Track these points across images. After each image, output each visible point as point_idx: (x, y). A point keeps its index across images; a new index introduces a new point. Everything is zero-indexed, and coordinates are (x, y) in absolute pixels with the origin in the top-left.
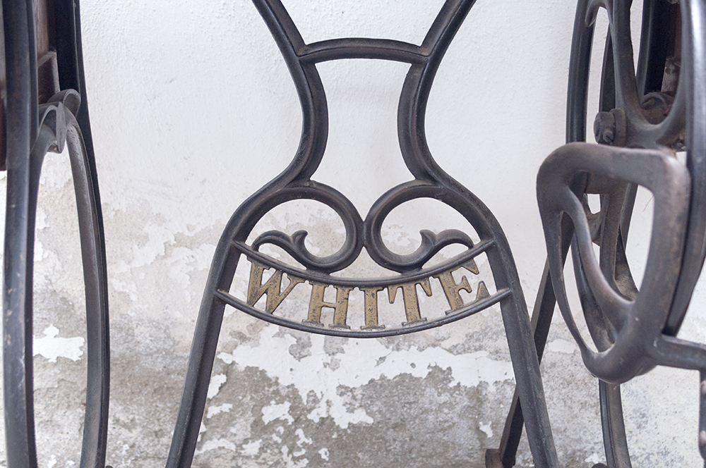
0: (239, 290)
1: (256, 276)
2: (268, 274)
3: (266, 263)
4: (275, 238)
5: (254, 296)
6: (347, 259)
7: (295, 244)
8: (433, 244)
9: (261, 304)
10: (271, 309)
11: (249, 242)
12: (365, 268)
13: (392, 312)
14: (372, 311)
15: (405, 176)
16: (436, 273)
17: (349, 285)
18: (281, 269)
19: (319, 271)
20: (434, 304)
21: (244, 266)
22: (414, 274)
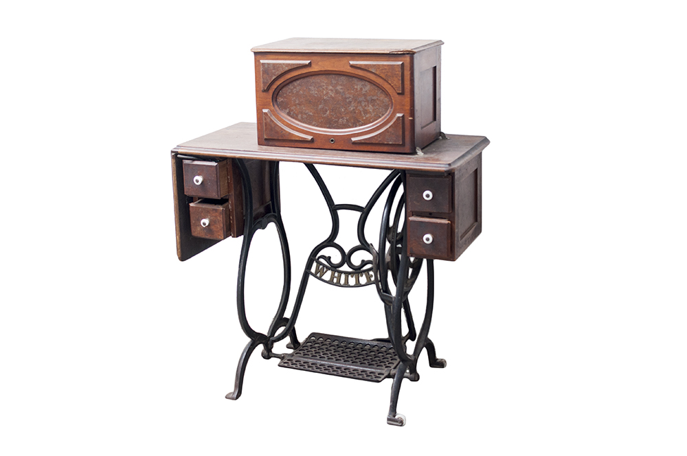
0: (313, 270)
1: (317, 267)
2: (321, 267)
3: (321, 264)
4: (323, 257)
5: (317, 272)
6: (341, 265)
7: (328, 259)
8: (364, 263)
9: (318, 275)
10: (321, 276)
11: (317, 257)
12: (345, 268)
13: (352, 281)
14: (347, 280)
15: (358, 243)
16: (364, 271)
17: (341, 272)
18: (324, 265)
19: (334, 268)
20: (363, 280)
21: (315, 264)
22: (359, 271)
